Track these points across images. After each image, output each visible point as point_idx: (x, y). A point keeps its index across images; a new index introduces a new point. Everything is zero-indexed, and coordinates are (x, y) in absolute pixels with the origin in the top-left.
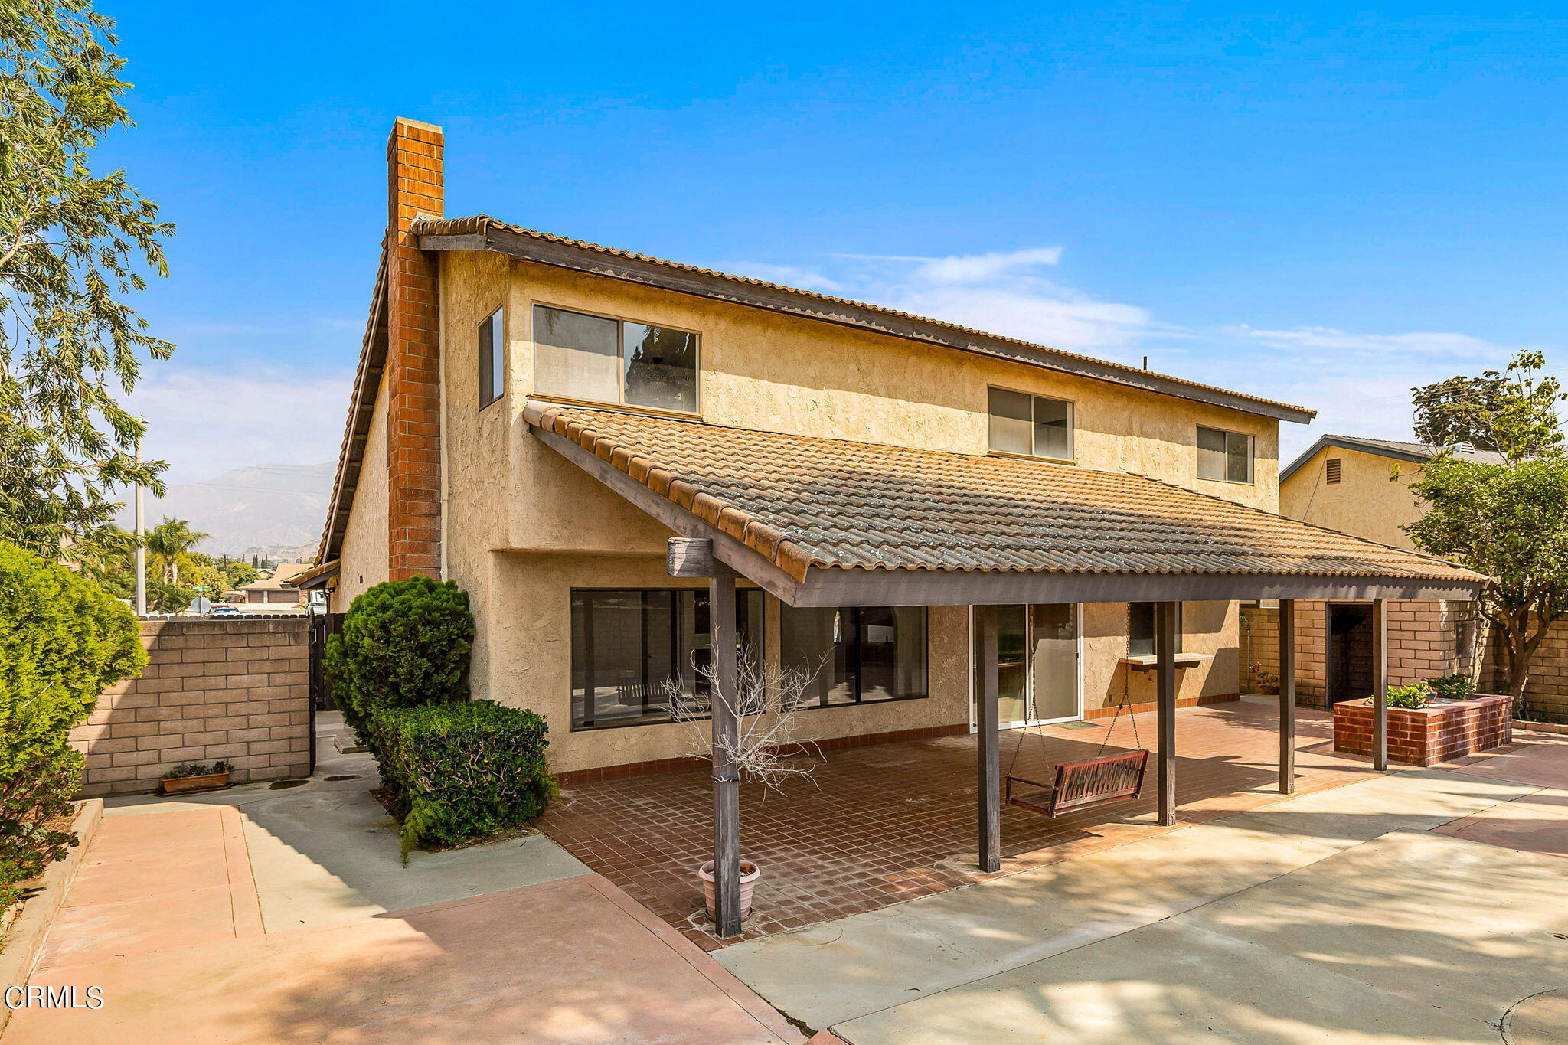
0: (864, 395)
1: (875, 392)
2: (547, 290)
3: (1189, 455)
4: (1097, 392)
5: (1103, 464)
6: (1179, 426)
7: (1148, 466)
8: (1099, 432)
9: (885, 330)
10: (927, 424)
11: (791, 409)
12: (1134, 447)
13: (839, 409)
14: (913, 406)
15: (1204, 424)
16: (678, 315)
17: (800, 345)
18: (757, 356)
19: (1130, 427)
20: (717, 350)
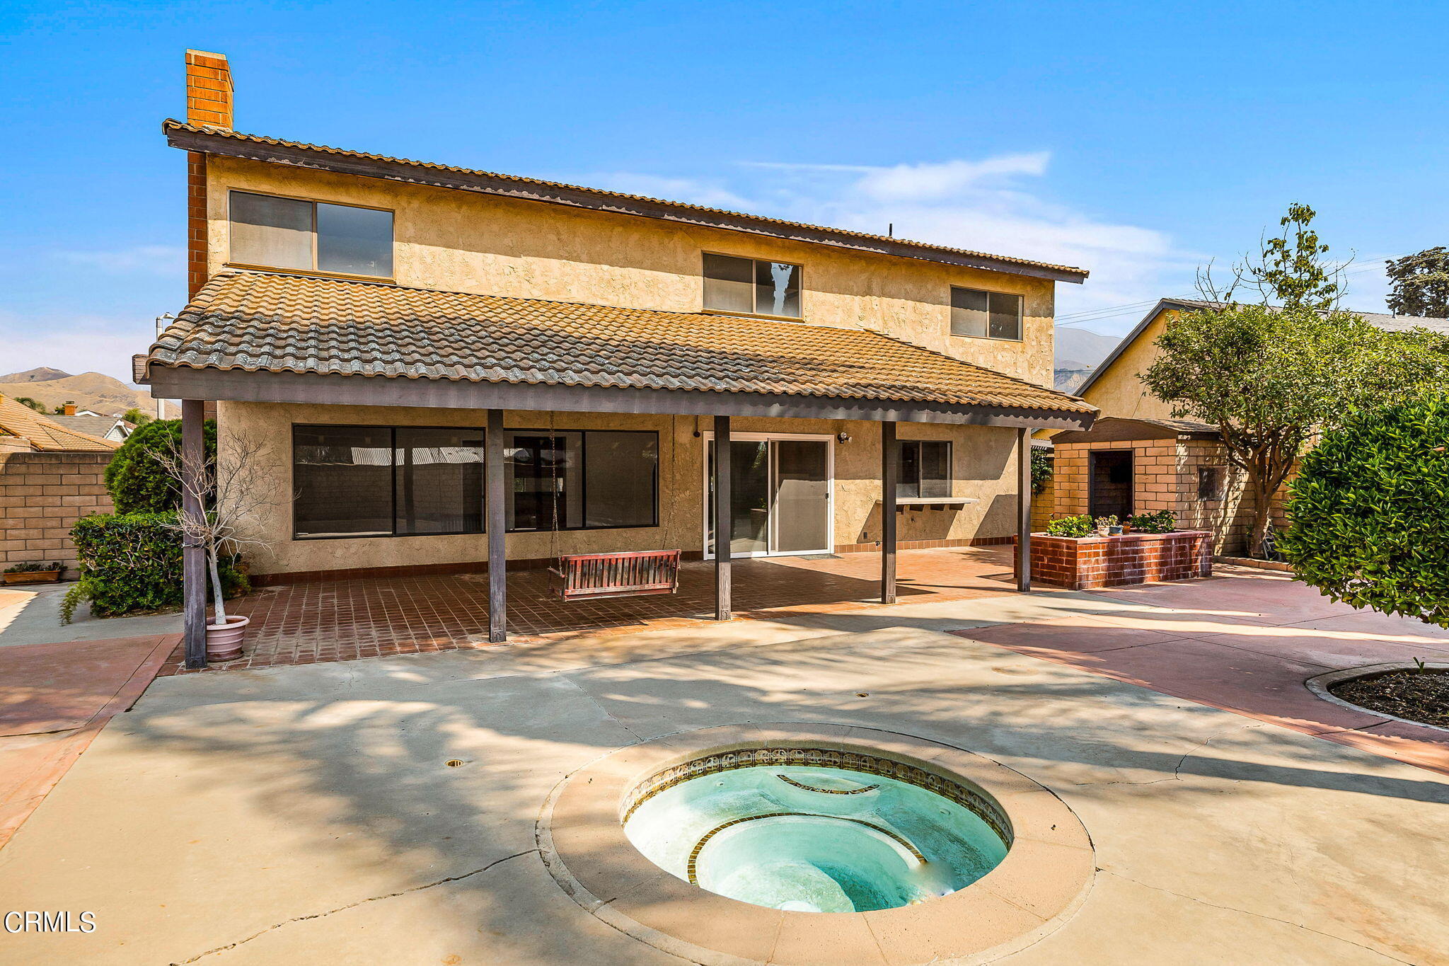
0: (564, 261)
1: (578, 259)
2: (242, 178)
3: (941, 313)
4: (829, 257)
5: (838, 320)
6: (929, 287)
7: (891, 324)
8: (832, 292)
9: (571, 204)
10: (633, 285)
11: (487, 273)
12: (875, 307)
13: (537, 273)
14: (617, 271)
15: (961, 283)
16: (371, 196)
17: (495, 221)
18: (451, 229)
19: (869, 287)
20: (410, 225)
